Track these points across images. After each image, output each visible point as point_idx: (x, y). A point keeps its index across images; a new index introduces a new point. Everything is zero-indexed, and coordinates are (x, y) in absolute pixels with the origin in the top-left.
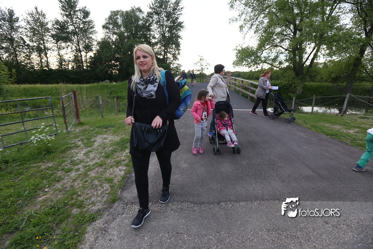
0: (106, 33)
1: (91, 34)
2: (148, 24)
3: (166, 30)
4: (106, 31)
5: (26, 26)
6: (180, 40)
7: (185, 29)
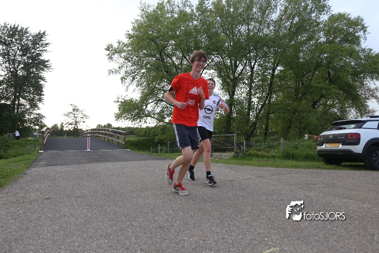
6: (42, 82)
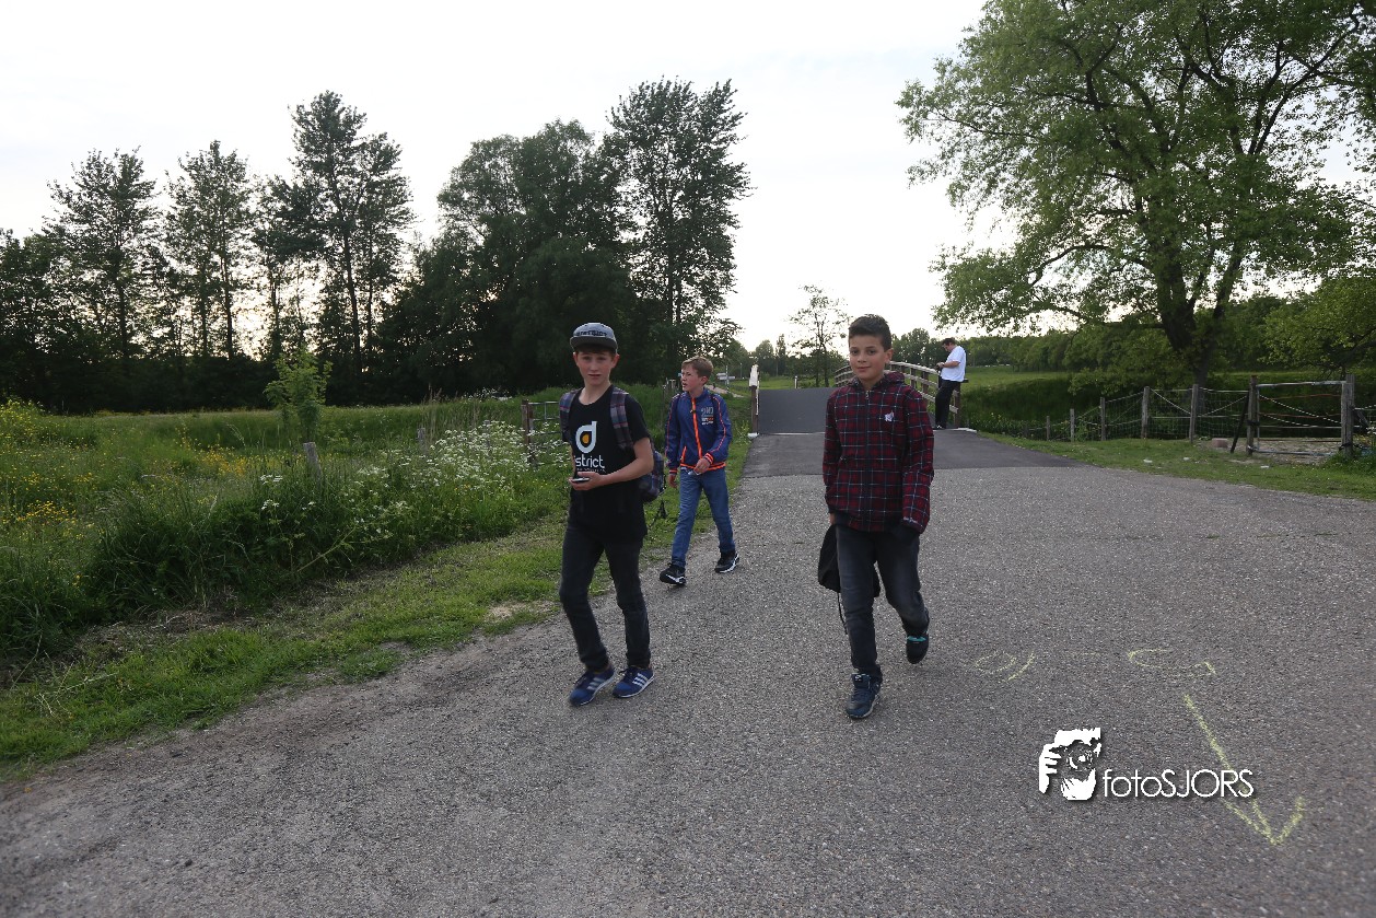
0: (452, 220)
1: (394, 223)
2: (605, 175)
3: (676, 198)
4: (451, 213)
5: (175, 208)
6: (729, 231)
7: (747, 192)
